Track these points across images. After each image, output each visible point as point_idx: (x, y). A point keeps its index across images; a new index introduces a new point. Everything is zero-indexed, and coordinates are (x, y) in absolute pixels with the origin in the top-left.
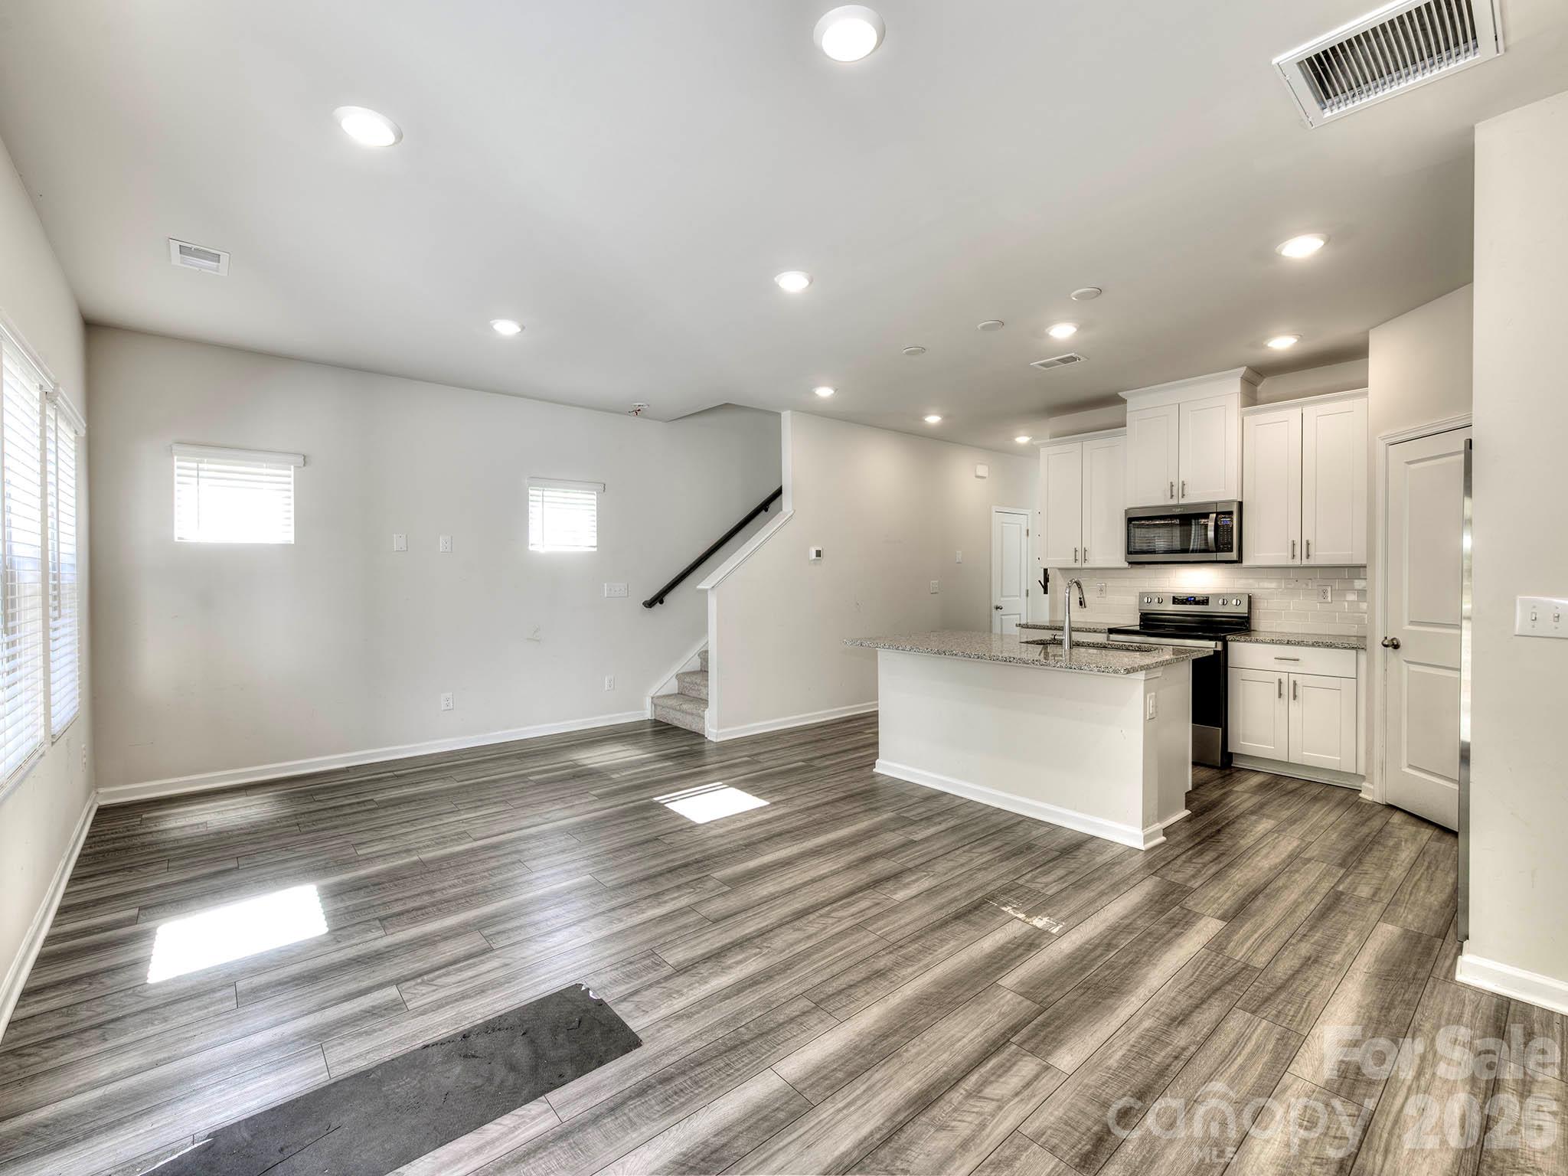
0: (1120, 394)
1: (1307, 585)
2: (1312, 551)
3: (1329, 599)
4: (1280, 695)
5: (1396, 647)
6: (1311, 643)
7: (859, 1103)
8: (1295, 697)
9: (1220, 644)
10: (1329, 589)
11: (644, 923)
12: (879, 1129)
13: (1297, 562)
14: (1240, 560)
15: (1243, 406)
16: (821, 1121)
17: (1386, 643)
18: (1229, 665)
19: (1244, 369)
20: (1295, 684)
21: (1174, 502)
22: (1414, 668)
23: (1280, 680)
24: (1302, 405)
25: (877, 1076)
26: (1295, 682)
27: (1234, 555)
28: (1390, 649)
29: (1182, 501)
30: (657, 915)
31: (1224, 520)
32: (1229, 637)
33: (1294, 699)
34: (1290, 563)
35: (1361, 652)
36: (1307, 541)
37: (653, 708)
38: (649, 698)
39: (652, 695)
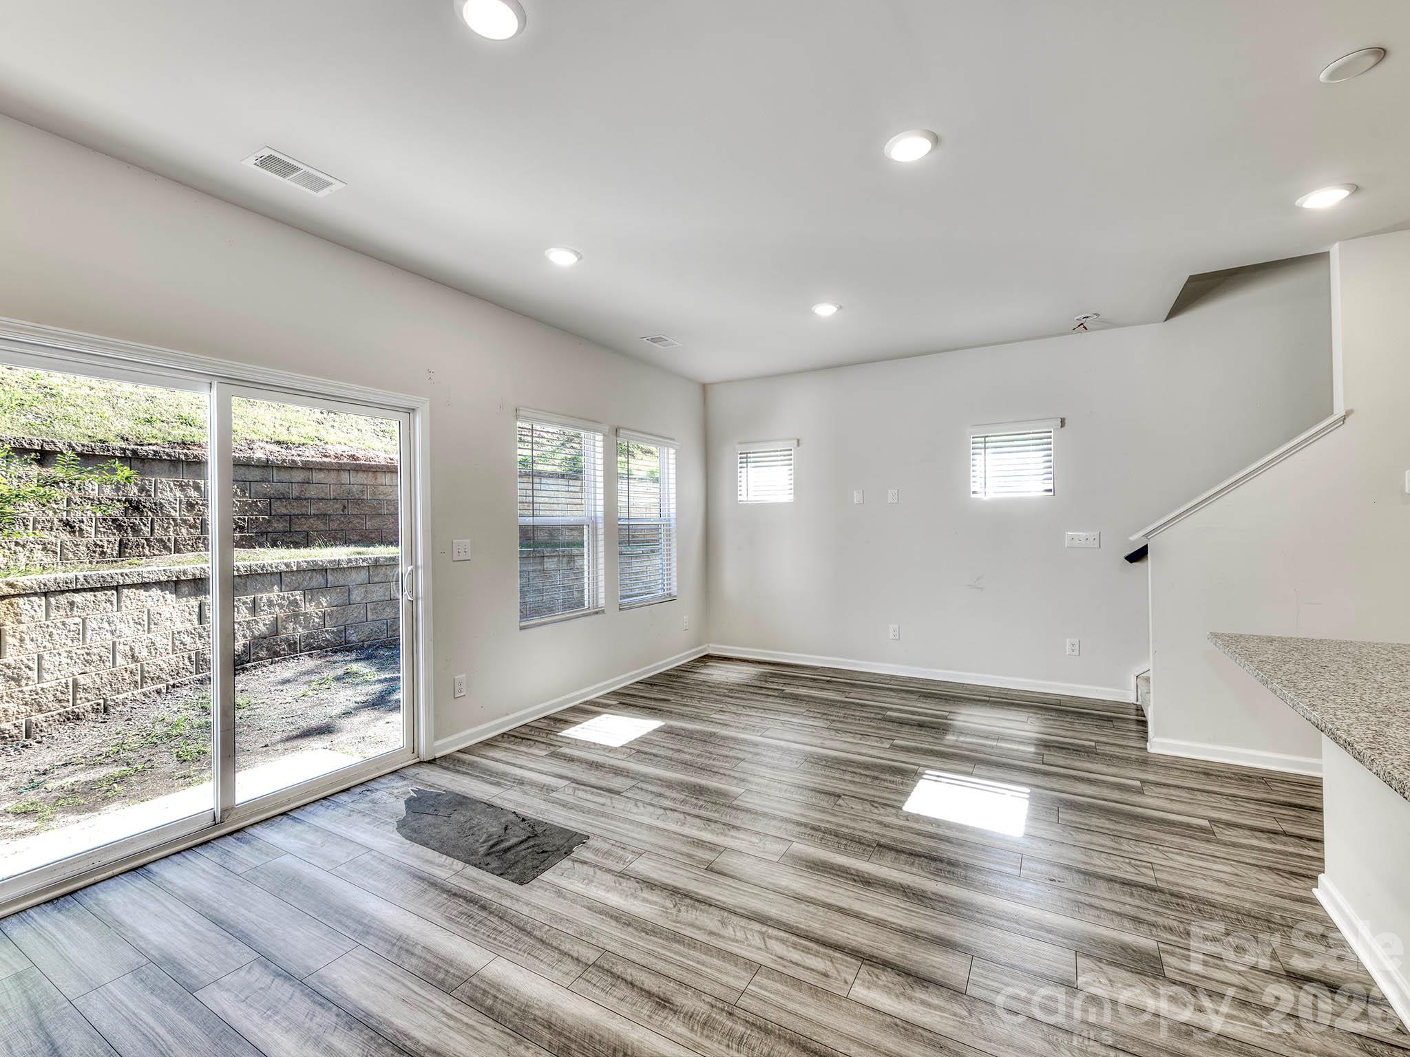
7: (452, 1023)
12: (417, 1042)
16: (432, 1002)
25: (488, 1030)
37: (1139, 690)
38: (1133, 676)
39: (1138, 674)
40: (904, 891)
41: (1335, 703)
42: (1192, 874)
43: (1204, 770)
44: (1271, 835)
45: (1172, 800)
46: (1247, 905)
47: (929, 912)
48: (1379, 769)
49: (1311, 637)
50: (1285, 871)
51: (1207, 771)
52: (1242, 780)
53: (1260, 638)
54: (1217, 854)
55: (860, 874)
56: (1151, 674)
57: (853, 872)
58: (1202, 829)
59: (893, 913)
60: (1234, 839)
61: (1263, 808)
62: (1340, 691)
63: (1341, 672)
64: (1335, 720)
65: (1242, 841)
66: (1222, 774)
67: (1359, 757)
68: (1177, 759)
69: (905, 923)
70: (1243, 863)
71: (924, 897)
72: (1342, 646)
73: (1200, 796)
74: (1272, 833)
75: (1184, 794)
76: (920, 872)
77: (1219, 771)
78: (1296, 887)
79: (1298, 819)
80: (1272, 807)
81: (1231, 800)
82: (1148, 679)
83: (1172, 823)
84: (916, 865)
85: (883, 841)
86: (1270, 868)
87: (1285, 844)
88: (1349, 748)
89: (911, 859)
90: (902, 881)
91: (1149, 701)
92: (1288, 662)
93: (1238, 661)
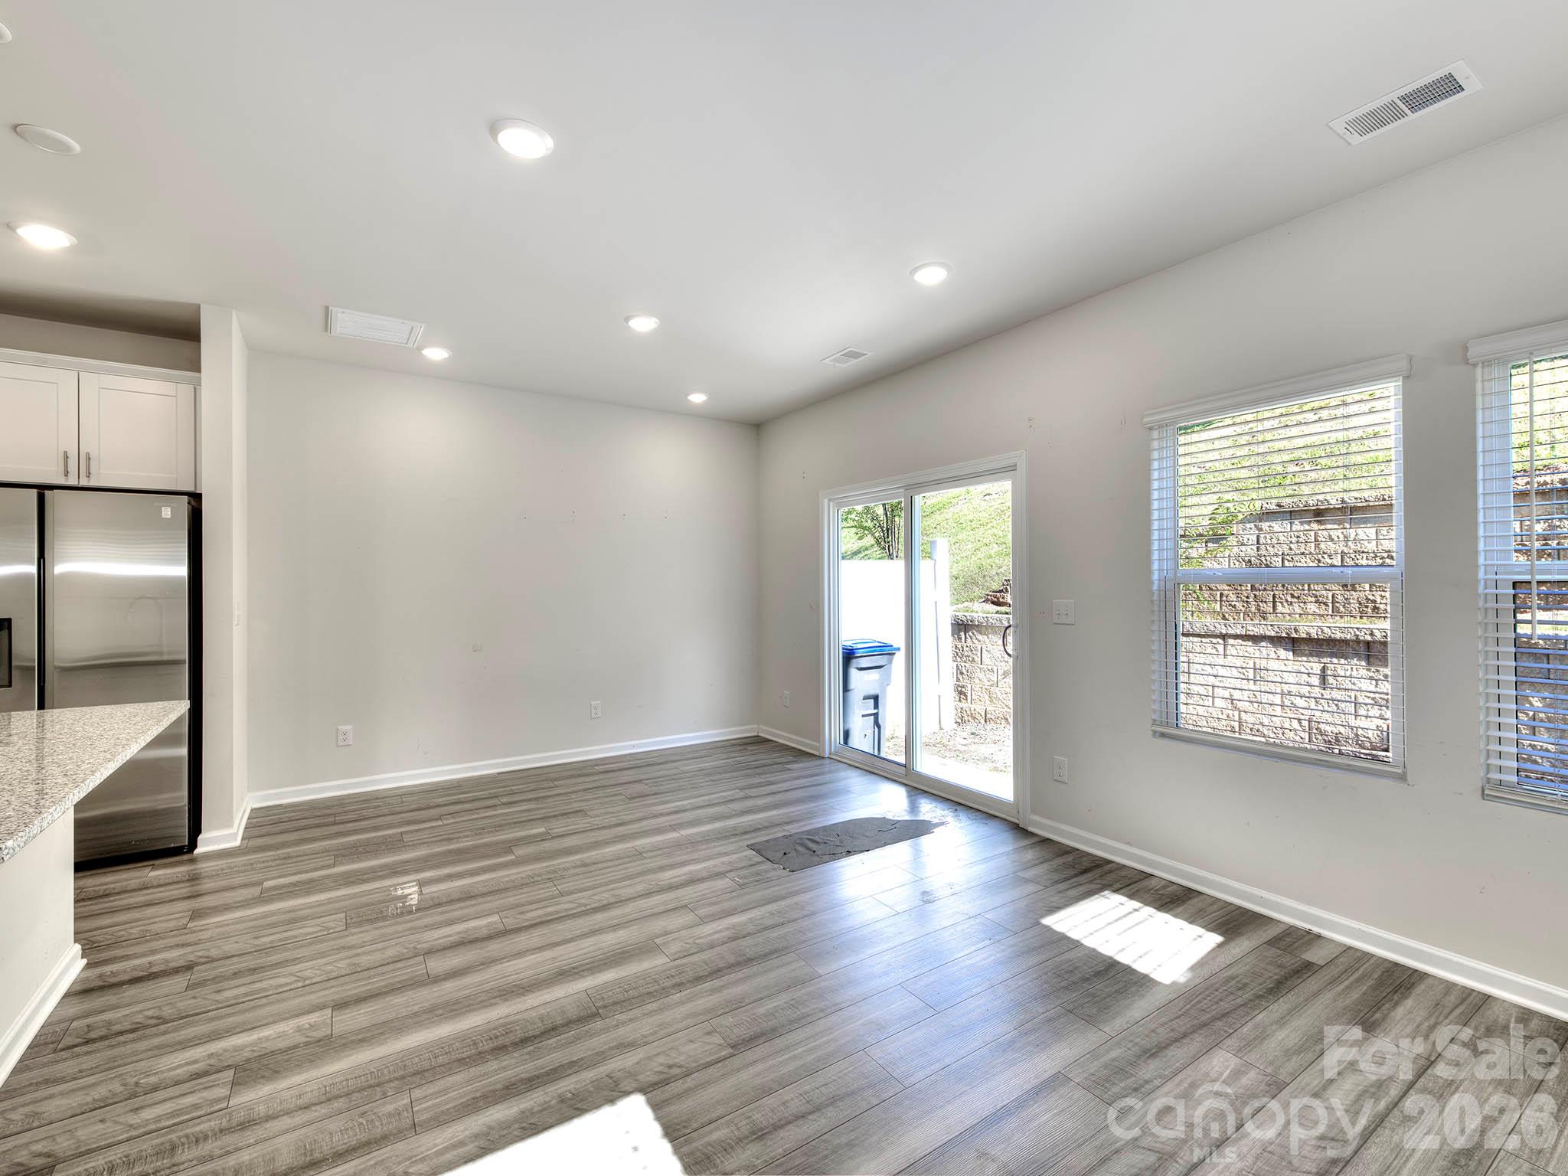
11: (749, 909)
30: (737, 916)
40: (523, 988)
47: (487, 987)
55: (577, 976)
57: (586, 973)
59: (516, 967)
69: (499, 967)
71: (501, 996)
76: (525, 1015)
84: (537, 1020)
85: (599, 1024)
89: (549, 1024)
90: (534, 995)
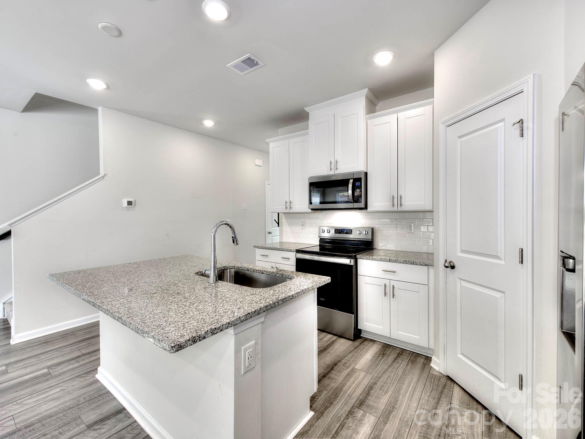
0: (306, 109)
1: (401, 222)
2: (403, 202)
3: (413, 231)
4: (385, 294)
5: (453, 267)
6: (402, 261)
8: (393, 295)
9: (352, 261)
10: (413, 225)
13: (395, 209)
14: (366, 208)
15: (367, 114)
17: (447, 265)
18: (358, 274)
19: (366, 91)
20: (393, 287)
21: (332, 173)
22: (464, 284)
23: (385, 284)
24: (397, 112)
26: (393, 286)
27: (362, 205)
28: (449, 269)
29: (337, 172)
31: (357, 184)
32: (358, 256)
33: (393, 297)
34: (392, 209)
35: (430, 267)
36: (401, 196)
37: (5, 311)
38: (1, 303)
39: (4, 301)
41: (111, 298)
42: (38, 406)
43: (44, 341)
44: (78, 359)
45: (26, 367)
46: (68, 404)
48: (133, 327)
49: (95, 267)
50: (84, 374)
51: (46, 341)
52: (63, 337)
53: (74, 272)
54: (52, 385)
56: (13, 300)
58: (44, 375)
60: (61, 371)
61: (73, 347)
62: (111, 291)
63: (109, 281)
64: (112, 307)
65: (64, 370)
66: (54, 339)
67: (124, 323)
68: (29, 342)
70: (66, 381)
72: (107, 268)
73: (42, 357)
74: (77, 358)
75: (33, 360)
77: (52, 338)
78: (89, 379)
79: (88, 345)
80: (77, 345)
81: (59, 351)
82: (11, 303)
83: (27, 381)
86: (78, 376)
87: (84, 360)
88: (120, 320)
91: (12, 315)
92: (88, 282)
93: (65, 287)
